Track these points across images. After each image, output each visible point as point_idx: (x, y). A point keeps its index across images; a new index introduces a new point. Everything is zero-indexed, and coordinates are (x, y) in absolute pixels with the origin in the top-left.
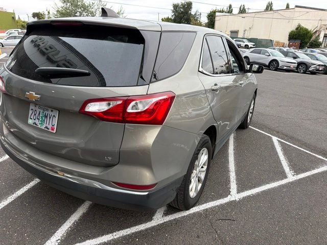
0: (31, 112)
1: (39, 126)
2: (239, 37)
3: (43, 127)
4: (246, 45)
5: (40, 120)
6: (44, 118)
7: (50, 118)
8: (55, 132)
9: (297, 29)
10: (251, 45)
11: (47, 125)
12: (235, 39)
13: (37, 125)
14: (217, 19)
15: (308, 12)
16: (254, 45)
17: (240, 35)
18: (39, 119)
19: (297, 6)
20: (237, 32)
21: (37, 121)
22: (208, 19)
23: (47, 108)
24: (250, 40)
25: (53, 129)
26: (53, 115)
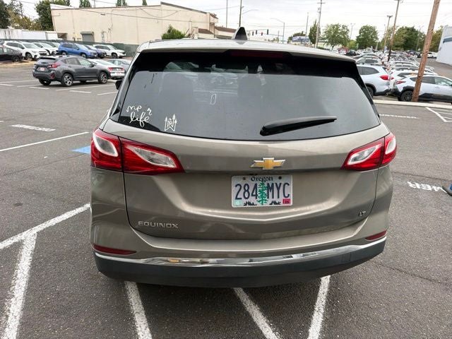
0: (234, 190)
1: (259, 205)
2: (96, 41)
3: (267, 204)
4: (113, 54)
5: (259, 195)
6: (266, 192)
7: (278, 189)
8: (292, 203)
9: (169, 31)
10: (119, 52)
11: (276, 199)
12: (94, 45)
13: (253, 204)
14: (53, 13)
15: (177, 11)
16: (124, 53)
17: (98, 39)
18: (256, 195)
19: (162, 3)
20: (91, 35)
21: (252, 199)
22: (40, 14)
23: (268, 176)
24: (117, 46)
25: (287, 202)
26: (283, 183)
